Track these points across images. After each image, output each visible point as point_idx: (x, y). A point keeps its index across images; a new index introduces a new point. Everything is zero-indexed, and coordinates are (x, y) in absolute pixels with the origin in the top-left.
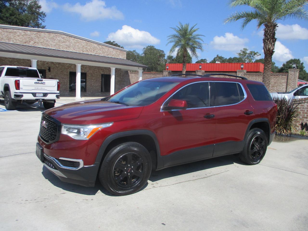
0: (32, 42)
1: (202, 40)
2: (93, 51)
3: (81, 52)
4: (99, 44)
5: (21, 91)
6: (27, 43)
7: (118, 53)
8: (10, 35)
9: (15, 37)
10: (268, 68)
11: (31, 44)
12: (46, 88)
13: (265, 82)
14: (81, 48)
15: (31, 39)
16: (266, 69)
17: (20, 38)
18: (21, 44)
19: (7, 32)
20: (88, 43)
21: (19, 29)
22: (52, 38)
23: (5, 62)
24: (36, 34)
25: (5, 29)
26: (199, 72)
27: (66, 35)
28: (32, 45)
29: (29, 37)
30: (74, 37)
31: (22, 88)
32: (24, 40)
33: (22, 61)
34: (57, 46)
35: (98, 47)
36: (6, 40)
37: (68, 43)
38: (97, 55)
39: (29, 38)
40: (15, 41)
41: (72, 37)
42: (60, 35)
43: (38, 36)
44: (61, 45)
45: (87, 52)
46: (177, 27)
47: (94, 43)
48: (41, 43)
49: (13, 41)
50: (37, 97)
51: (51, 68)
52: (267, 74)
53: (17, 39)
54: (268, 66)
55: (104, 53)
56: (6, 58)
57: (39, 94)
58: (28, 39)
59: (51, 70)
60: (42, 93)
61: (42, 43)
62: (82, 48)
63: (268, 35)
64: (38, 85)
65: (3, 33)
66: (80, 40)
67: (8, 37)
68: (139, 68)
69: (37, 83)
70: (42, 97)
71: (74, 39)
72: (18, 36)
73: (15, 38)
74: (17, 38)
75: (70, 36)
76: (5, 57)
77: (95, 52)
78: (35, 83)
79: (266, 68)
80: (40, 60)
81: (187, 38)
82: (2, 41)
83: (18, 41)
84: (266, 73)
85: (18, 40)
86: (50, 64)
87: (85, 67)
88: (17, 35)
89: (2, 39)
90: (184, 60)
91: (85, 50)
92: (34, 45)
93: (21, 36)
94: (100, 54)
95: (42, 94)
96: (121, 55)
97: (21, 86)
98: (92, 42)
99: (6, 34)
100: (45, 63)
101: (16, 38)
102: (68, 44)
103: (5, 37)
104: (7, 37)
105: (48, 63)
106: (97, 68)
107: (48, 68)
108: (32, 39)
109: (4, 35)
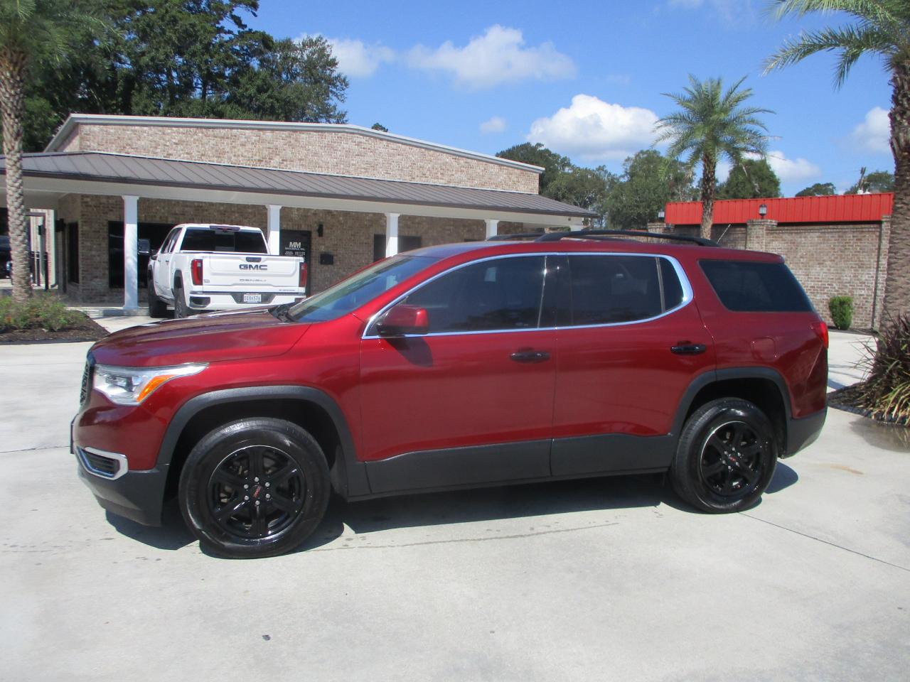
0: (277, 159)
1: (761, 125)
2: (440, 176)
3: (408, 179)
4: (459, 156)
5: (205, 287)
6: (263, 163)
7: (514, 178)
8: (224, 143)
9: (235, 147)
10: (905, 207)
11: (275, 165)
12: (269, 280)
13: (895, 253)
14: (408, 168)
15: (273, 151)
16: (900, 210)
17: (246, 151)
18: (249, 165)
19: (216, 137)
20: (427, 152)
21: (243, 127)
22: (330, 146)
23: (209, 214)
24: (287, 137)
25: (211, 130)
26: (757, 227)
27: (367, 136)
28: (276, 167)
29: (268, 145)
30: (388, 140)
31: (208, 281)
32: (256, 155)
33: (250, 211)
34: (342, 166)
35: (454, 163)
36: (214, 156)
37: (369, 158)
38: (451, 185)
39: (269, 148)
40: (233, 159)
41: (381, 139)
42: (349, 135)
43: (293, 141)
44: (352, 162)
45: (424, 179)
46: (686, 89)
47: (443, 151)
48: (300, 160)
49: (230, 158)
50: (246, 303)
51: (324, 227)
52: (902, 226)
53: (240, 153)
54: (905, 201)
55: (471, 179)
56: (211, 204)
57: (252, 296)
58: (267, 153)
59: (326, 231)
60: (259, 293)
61: (303, 160)
62: (410, 168)
63: (905, 99)
64: (248, 271)
65: (205, 140)
66: (403, 147)
67: (216, 151)
68: (569, 220)
69: (246, 267)
70: (259, 303)
71: (388, 146)
72: (243, 145)
73: (233, 150)
74: (239, 150)
75: (375, 138)
76: (209, 203)
77: (446, 178)
78: (240, 266)
79: (899, 206)
80: (296, 207)
81: (713, 121)
82: (202, 160)
83: (241, 159)
84: (900, 224)
85: (242, 156)
86: (321, 215)
87: (417, 221)
88: (238, 142)
89: (202, 155)
90: (707, 191)
91: (417, 172)
92: (282, 166)
93: (249, 146)
94: (460, 182)
95: (260, 296)
96: (523, 182)
97: (205, 276)
98: (436, 149)
99: (212, 142)
100: (309, 214)
101: (236, 150)
102: (371, 159)
103: (209, 150)
104: (214, 151)
105: (316, 213)
106: (452, 223)
107: (316, 227)
108: (276, 151)
109: (207, 144)
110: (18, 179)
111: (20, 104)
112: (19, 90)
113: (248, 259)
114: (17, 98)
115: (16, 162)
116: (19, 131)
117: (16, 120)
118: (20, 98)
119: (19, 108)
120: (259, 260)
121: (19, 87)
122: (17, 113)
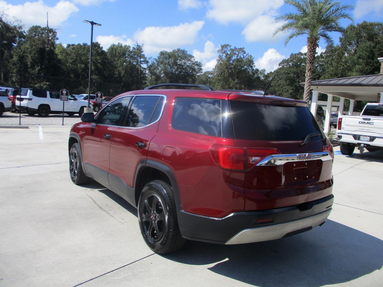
5: (342, 131)
12: (374, 130)
31: (343, 128)
50: (361, 140)
57: (365, 137)
60: (369, 136)
64: (363, 125)
69: (362, 123)
70: (368, 141)
78: (359, 122)
95: (369, 138)
97: (342, 125)
110: (308, 87)
111: (312, 58)
112: (312, 53)
113: (364, 119)
114: (311, 56)
115: (308, 80)
116: (311, 68)
117: (310, 64)
118: (312, 56)
119: (311, 59)
120: (370, 119)
121: (312, 51)
122: (311, 62)
